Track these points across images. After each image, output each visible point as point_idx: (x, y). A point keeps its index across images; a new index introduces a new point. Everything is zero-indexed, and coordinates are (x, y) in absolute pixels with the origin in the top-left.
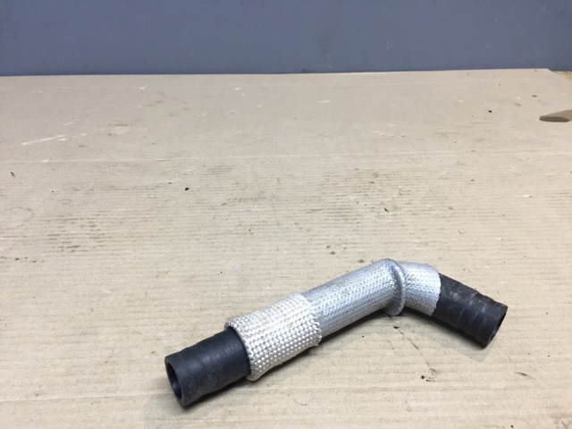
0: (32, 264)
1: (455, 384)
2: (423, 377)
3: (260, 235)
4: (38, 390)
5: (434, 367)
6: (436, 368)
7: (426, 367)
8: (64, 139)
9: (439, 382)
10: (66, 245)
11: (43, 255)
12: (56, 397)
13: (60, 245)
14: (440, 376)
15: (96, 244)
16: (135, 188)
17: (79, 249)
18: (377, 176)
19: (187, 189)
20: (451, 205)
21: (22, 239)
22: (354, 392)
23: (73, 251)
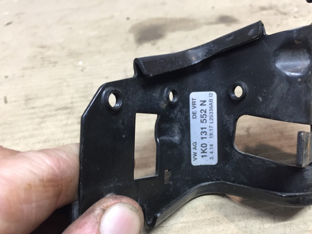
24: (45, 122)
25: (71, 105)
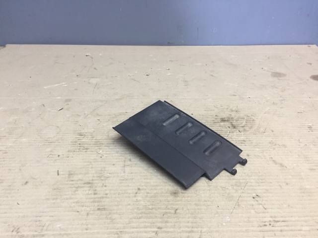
0: (67, 158)
1: (286, 228)
2: (270, 225)
4: (86, 227)
5: (274, 219)
6: (276, 219)
7: (271, 219)
8: (66, 85)
9: (278, 226)
10: (82, 148)
11: (71, 153)
12: (96, 231)
13: (79, 148)
14: (278, 224)
15: (96, 148)
16: (109, 115)
17: (88, 150)
18: (232, 111)
20: (273, 129)
21: (58, 144)
22: (238, 232)
23: (86, 152)
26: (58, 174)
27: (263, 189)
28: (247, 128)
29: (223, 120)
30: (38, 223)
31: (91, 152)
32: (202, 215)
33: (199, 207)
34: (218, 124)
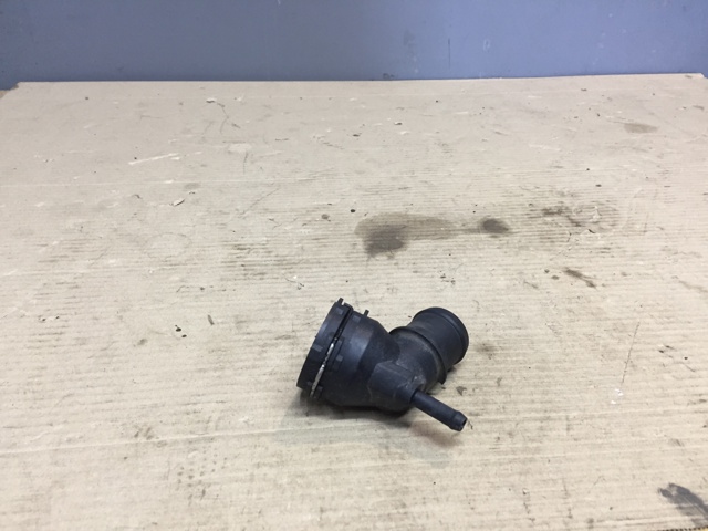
0: (223, 293)
3: (464, 260)
8: (177, 158)
10: (250, 272)
11: (229, 283)
13: (244, 272)
15: (283, 271)
16: (292, 210)
17: (266, 276)
18: (563, 195)
19: (353, 211)
20: (662, 226)
21: (194, 266)
22: (649, 415)
23: (262, 279)
24: (266, 351)
25: (294, 334)
26: (212, 323)
27: (676, 335)
28: (604, 225)
29: (548, 212)
30: (191, 416)
31: (274, 280)
32: (558, 388)
33: (546, 373)
34: (540, 221)
